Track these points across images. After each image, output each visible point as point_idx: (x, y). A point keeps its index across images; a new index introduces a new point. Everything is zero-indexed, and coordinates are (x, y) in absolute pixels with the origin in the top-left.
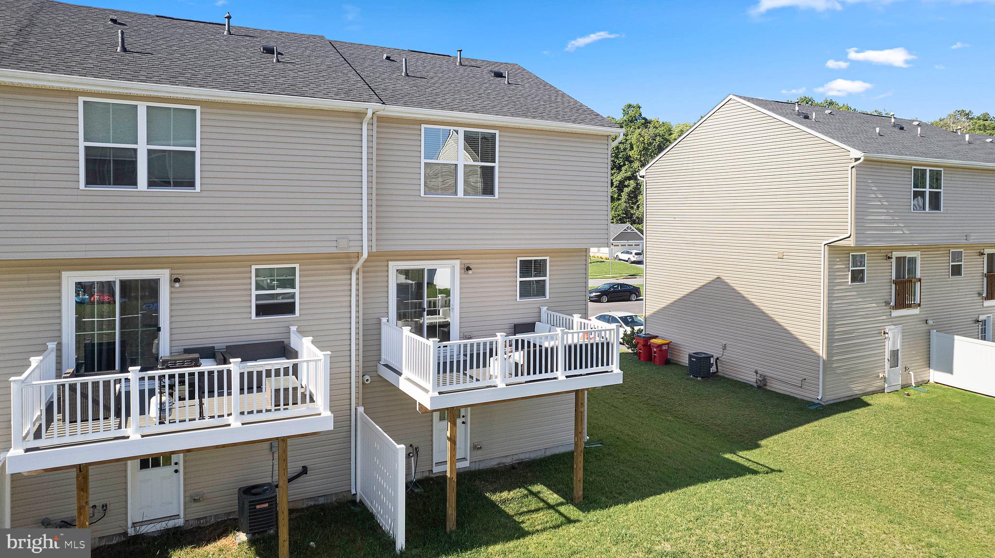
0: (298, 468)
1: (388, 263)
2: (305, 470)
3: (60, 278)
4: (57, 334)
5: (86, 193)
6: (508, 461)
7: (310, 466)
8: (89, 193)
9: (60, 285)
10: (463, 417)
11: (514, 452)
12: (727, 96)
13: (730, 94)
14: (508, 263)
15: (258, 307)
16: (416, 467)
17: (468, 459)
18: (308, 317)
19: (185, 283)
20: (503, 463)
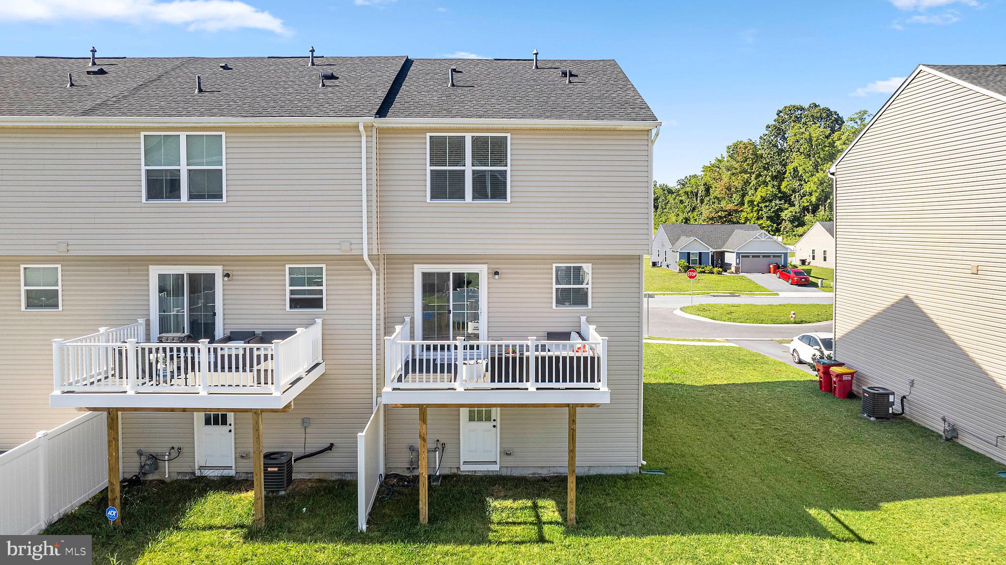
0: (325, 444)
1: (413, 266)
2: (331, 447)
3: (148, 270)
4: (146, 313)
5: (147, 205)
6: (544, 473)
7: (337, 444)
8: (149, 205)
9: (148, 275)
10: (494, 420)
11: (551, 464)
12: (917, 68)
13: (919, 65)
14: (543, 269)
15: (291, 300)
16: (440, 463)
17: (498, 462)
18: (334, 312)
19: (234, 278)
20: (538, 474)
